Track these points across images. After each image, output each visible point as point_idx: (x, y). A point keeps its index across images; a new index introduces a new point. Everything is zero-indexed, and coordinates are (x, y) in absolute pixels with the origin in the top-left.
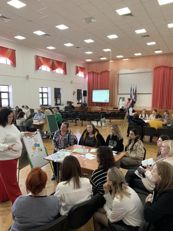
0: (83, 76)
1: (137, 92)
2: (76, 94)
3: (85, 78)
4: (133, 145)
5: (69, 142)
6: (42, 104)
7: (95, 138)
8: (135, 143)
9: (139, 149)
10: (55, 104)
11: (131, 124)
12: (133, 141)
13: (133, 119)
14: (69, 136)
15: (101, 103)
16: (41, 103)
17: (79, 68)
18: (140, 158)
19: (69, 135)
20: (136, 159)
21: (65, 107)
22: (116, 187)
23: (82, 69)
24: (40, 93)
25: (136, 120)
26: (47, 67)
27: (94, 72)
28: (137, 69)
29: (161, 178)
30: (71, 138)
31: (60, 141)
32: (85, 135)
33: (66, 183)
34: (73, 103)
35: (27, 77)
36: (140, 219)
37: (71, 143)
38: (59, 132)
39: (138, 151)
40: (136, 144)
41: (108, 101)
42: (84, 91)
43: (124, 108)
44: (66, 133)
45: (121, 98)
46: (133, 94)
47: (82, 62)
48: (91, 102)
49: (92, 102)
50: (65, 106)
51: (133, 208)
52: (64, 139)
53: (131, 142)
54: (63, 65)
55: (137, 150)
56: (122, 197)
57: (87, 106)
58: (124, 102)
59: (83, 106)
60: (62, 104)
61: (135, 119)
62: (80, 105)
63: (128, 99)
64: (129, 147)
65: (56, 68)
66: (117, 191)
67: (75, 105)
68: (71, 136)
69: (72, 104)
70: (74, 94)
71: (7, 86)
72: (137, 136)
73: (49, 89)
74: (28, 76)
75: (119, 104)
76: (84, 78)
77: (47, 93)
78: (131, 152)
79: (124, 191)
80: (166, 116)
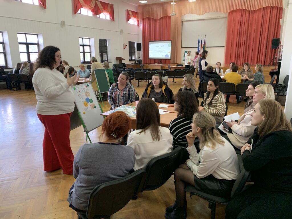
0: (136, 23)
1: (207, 45)
2: (127, 47)
3: (139, 26)
4: (213, 99)
5: (129, 98)
6: (83, 61)
7: (163, 93)
8: (215, 95)
9: (221, 103)
10: (101, 61)
11: (204, 79)
12: (212, 94)
13: (206, 74)
14: (129, 91)
15: (160, 59)
16: (82, 59)
17: (130, 13)
18: (221, 114)
19: (129, 89)
20: (216, 115)
21: (114, 65)
22: (205, 134)
23: (135, 14)
24: (81, 45)
25: (210, 75)
26: (89, 10)
27: (150, 18)
28: (207, 13)
29: (264, 119)
30: (132, 92)
31: (117, 96)
32: (149, 89)
33: (140, 133)
34: (124, 60)
35: (63, 24)
36: (236, 171)
37: (132, 99)
38: (116, 85)
39: (219, 105)
40: (216, 97)
41: (169, 57)
42: (137, 44)
43: (191, 65)
44: (126, 87)
45: (186, 52)
46: (201, 47)
47: (134, 5)
48: (147, 59)
49: (149, 59)
50: (113, 63)
51: (228, 158)
52: (123, 94)
53: (209, 96)
54: (109, 7)
55: (217, 105)
56: (214, 144)
57: (142, 63)
58: (190, 57)
59: (137, 63)
60: (110, 61)
61: (208, 73)
62: (133, 62)
63: (195, 52)
64: (206, 101)
65: (101, 13)
66: (207, 138)
67: (126, 62)
68: (132, 90)
69: (123, 62)
70: (124, 48)
71: (36, 36)
72: (217, 87)
73: (92, 40)
74: (64, 22)
75: (184, 60)
76: (137, 27)
77: (89, 46)
78: (209, 107)
79: (216, 138)
80: (246, 70)
